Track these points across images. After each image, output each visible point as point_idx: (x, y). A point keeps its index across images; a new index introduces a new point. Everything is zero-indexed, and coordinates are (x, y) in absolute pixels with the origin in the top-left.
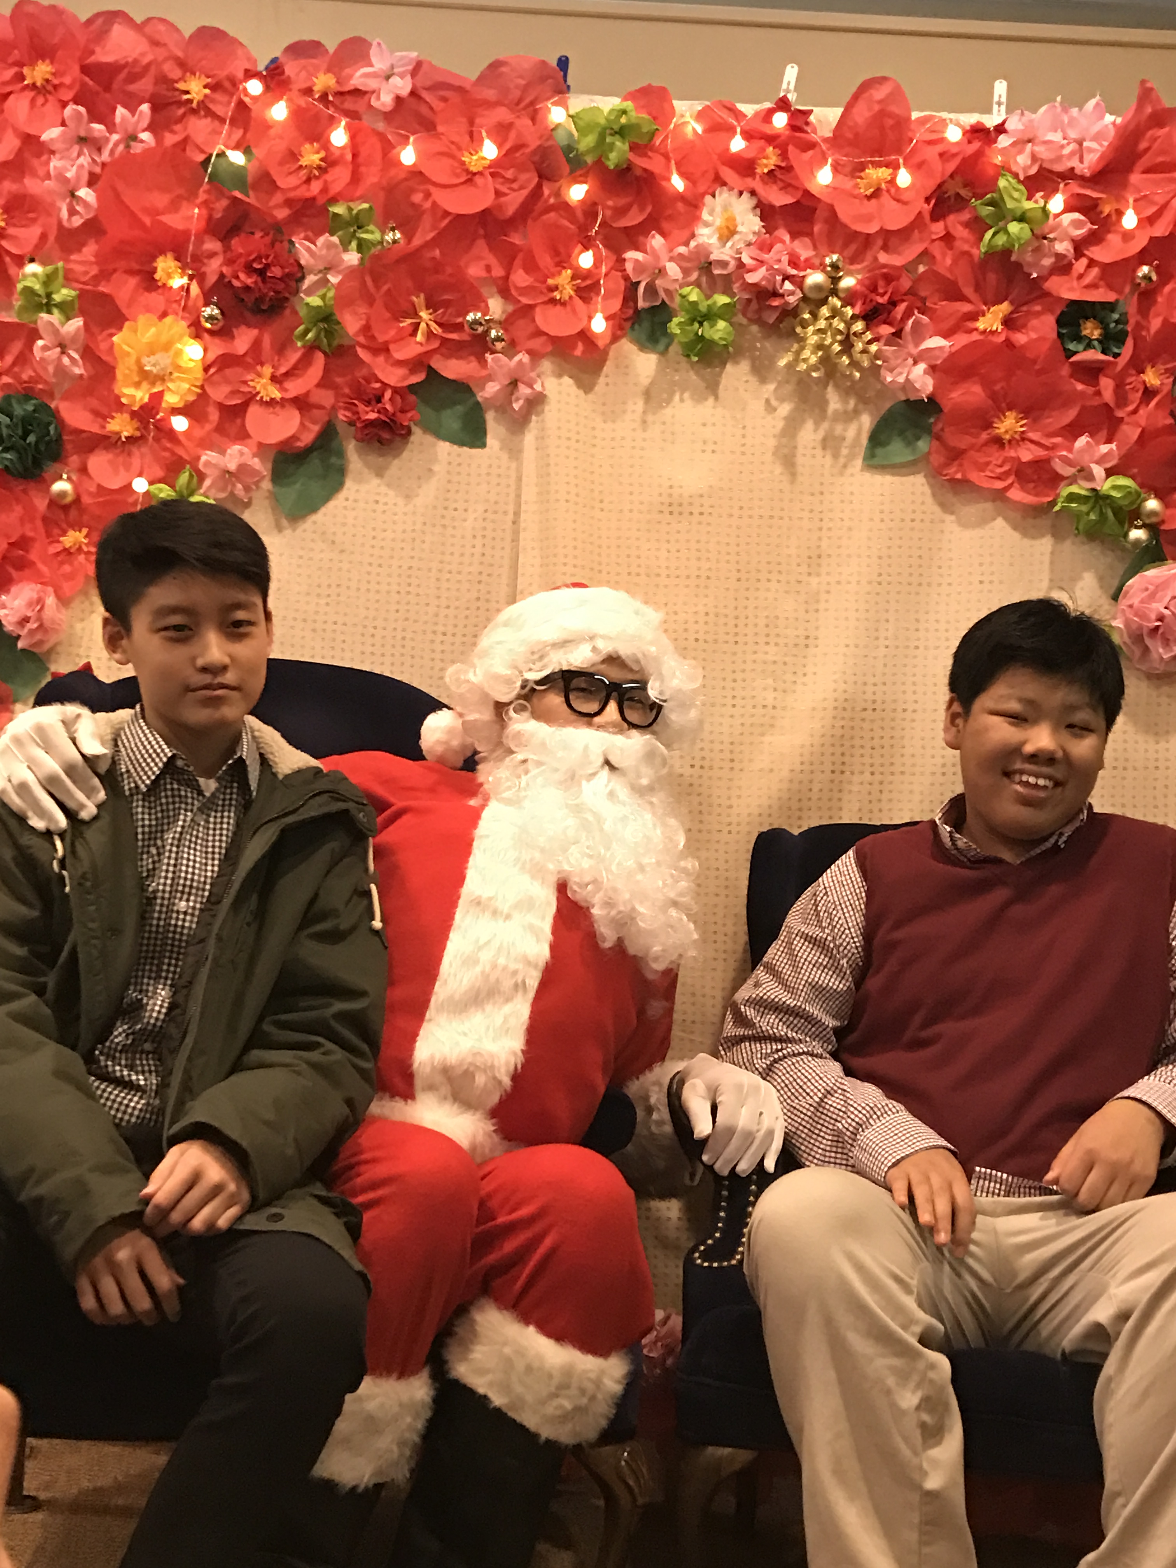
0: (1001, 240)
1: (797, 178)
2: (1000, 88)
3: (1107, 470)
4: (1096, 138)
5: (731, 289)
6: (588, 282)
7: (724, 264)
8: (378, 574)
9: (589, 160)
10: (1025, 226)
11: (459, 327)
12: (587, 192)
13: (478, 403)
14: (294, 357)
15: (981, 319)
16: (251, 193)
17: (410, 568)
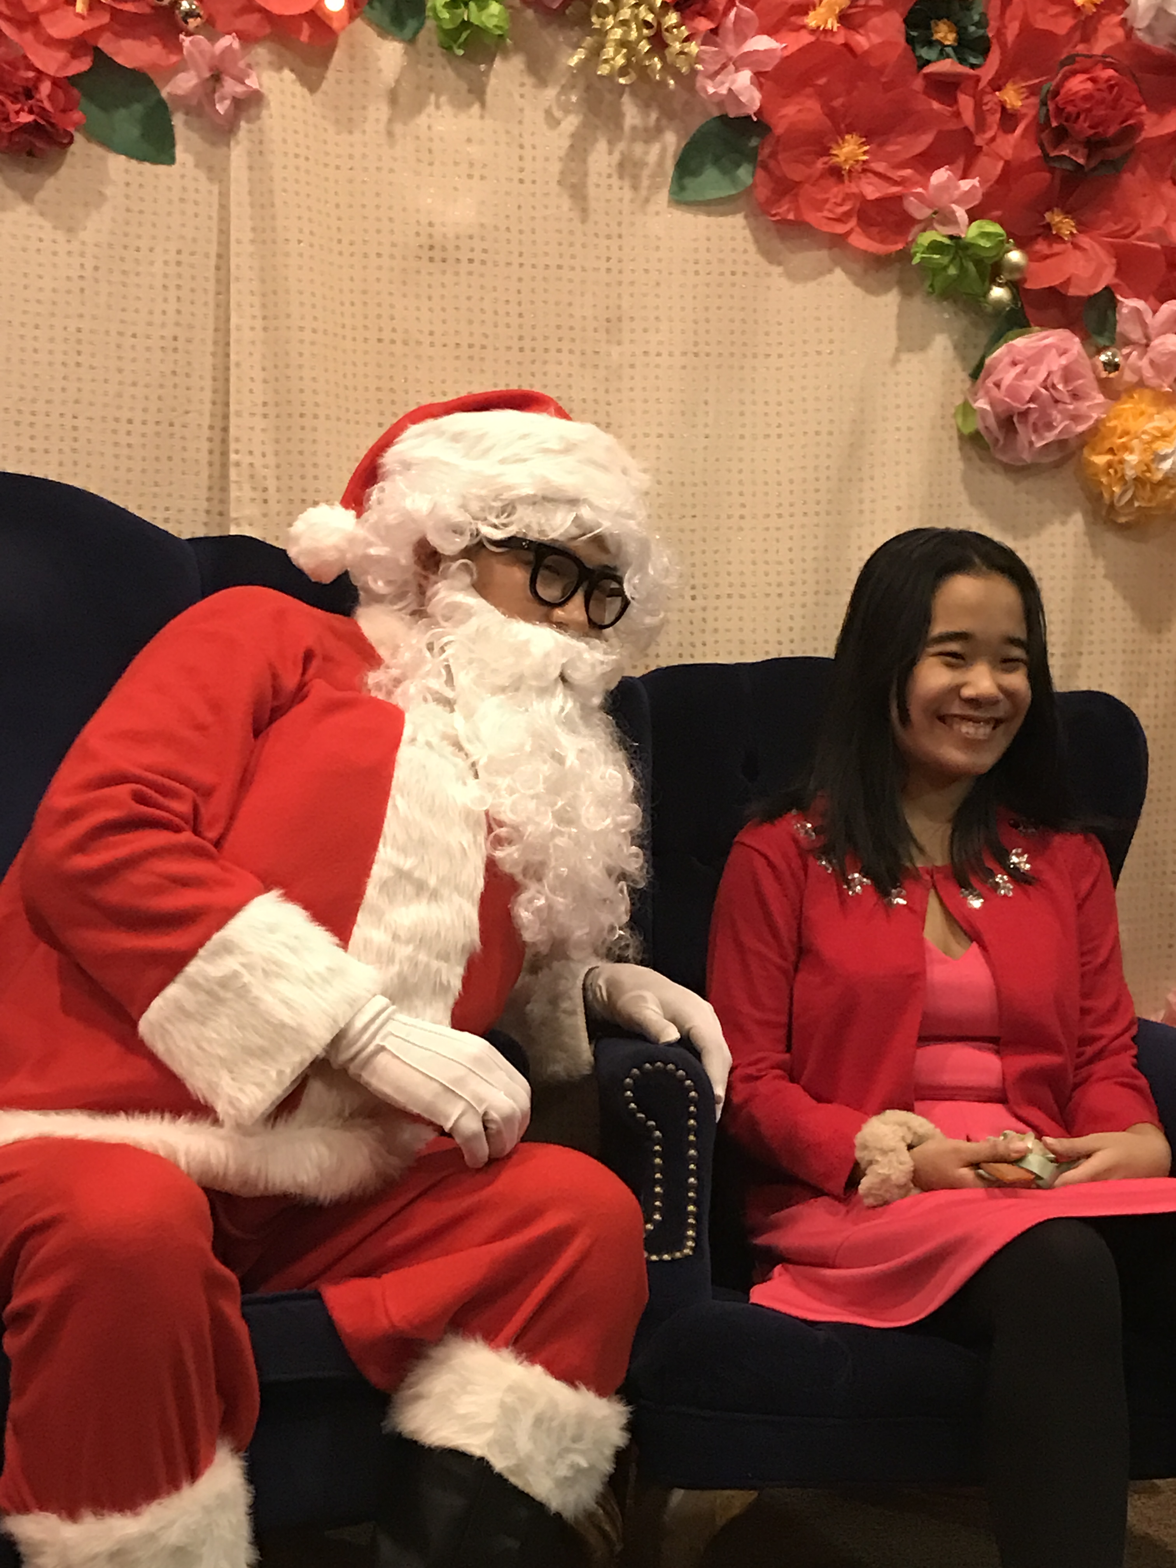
3: (968, 212)
8: (35, 339)
13: (161, 103)
17: (79, 330)
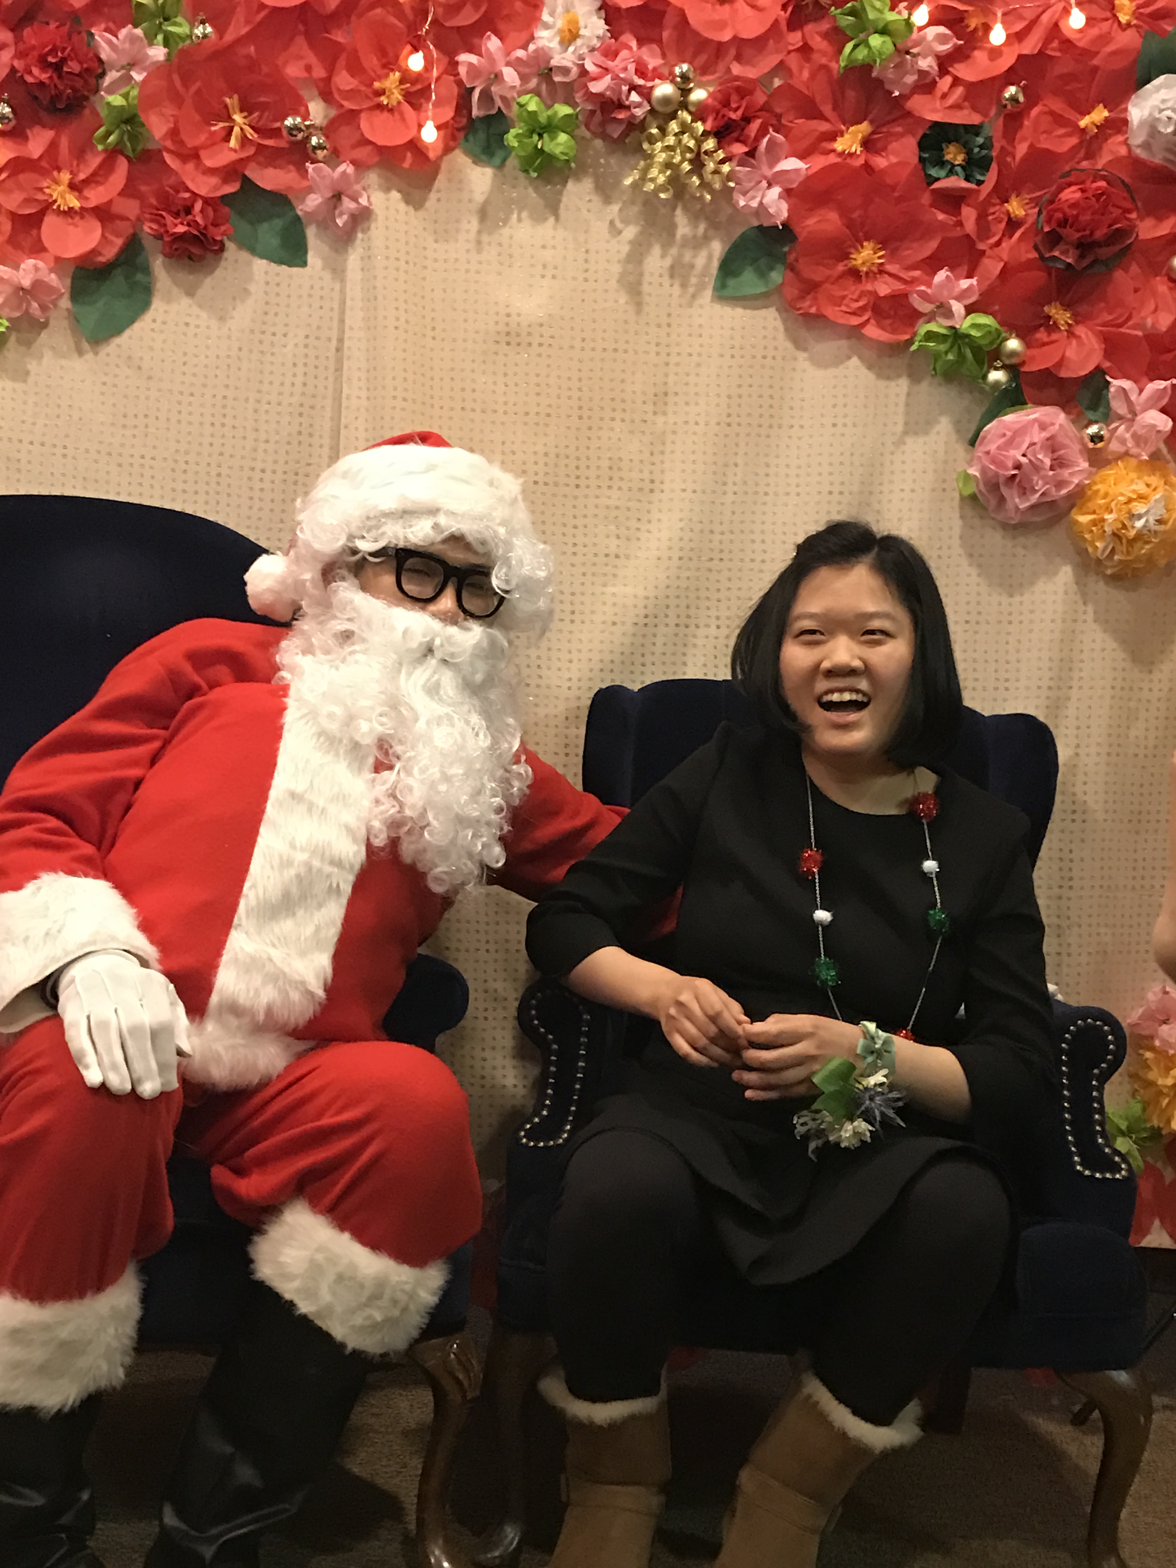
0: (861, 54)
3: (966, 307)
5: (574, 98)
6: (419, 87)
7: (565, 71)
8: (190, 404)
10: (887, 39)
11: (277, 133)
13: (298, 218)
14: (94, 162)
15: (839, 139)
17: (225, 397)
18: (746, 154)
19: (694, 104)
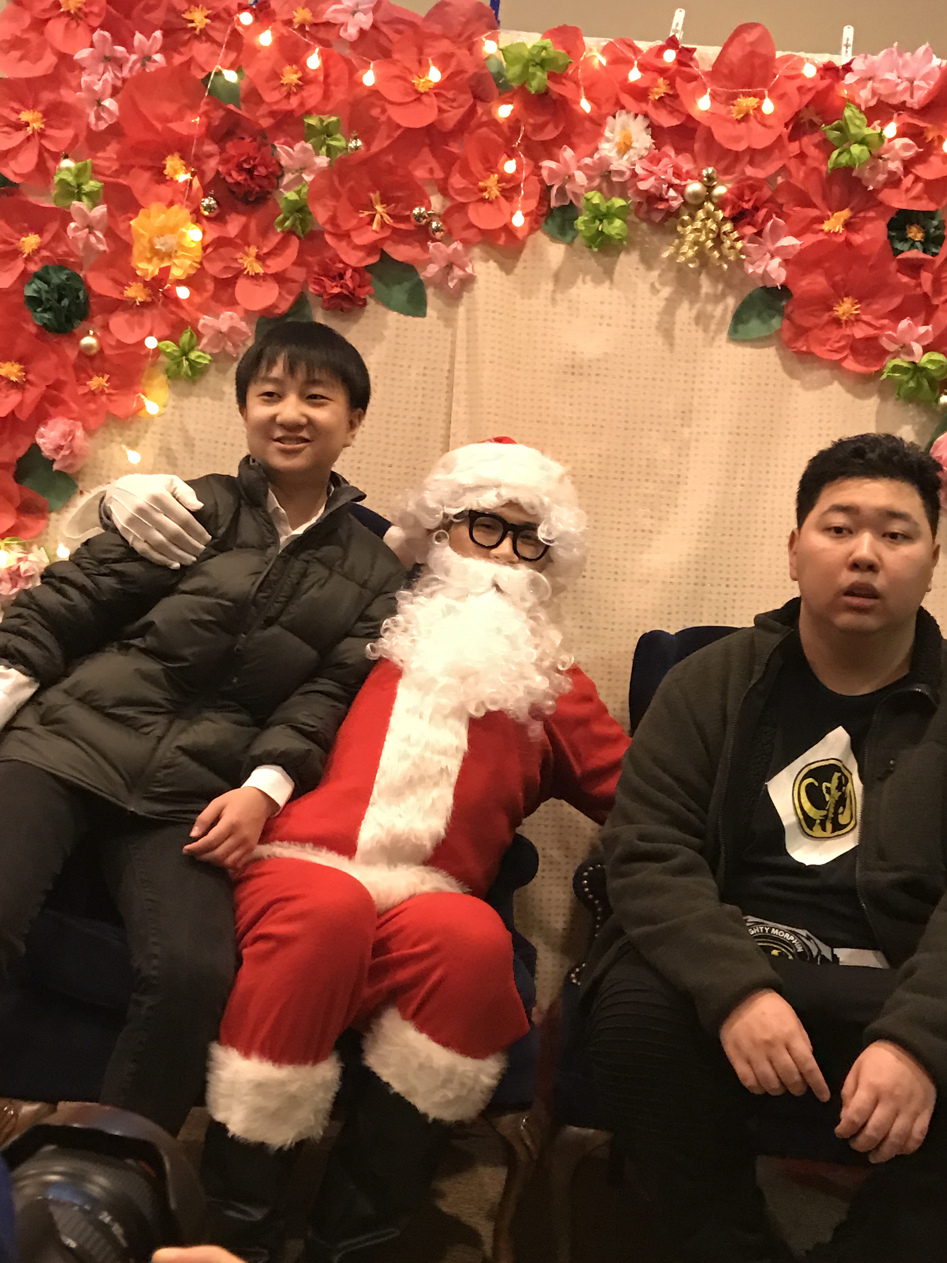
0: (844, 159)
1: (682, 104)
2: (848, 33)
4: (925, 78)
5: (627, 193)
6: (512, 184)
7: (621, 173)
9: (515, 85)
10: (865, 148)
11: (407, 219)
12: (513, 111)
13: (421, 281)
14: (274, 240)
15: (826, 222)
16: (243, 106)
18: (756, 234)
19: (717, 197)
